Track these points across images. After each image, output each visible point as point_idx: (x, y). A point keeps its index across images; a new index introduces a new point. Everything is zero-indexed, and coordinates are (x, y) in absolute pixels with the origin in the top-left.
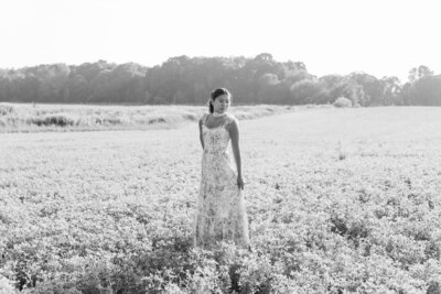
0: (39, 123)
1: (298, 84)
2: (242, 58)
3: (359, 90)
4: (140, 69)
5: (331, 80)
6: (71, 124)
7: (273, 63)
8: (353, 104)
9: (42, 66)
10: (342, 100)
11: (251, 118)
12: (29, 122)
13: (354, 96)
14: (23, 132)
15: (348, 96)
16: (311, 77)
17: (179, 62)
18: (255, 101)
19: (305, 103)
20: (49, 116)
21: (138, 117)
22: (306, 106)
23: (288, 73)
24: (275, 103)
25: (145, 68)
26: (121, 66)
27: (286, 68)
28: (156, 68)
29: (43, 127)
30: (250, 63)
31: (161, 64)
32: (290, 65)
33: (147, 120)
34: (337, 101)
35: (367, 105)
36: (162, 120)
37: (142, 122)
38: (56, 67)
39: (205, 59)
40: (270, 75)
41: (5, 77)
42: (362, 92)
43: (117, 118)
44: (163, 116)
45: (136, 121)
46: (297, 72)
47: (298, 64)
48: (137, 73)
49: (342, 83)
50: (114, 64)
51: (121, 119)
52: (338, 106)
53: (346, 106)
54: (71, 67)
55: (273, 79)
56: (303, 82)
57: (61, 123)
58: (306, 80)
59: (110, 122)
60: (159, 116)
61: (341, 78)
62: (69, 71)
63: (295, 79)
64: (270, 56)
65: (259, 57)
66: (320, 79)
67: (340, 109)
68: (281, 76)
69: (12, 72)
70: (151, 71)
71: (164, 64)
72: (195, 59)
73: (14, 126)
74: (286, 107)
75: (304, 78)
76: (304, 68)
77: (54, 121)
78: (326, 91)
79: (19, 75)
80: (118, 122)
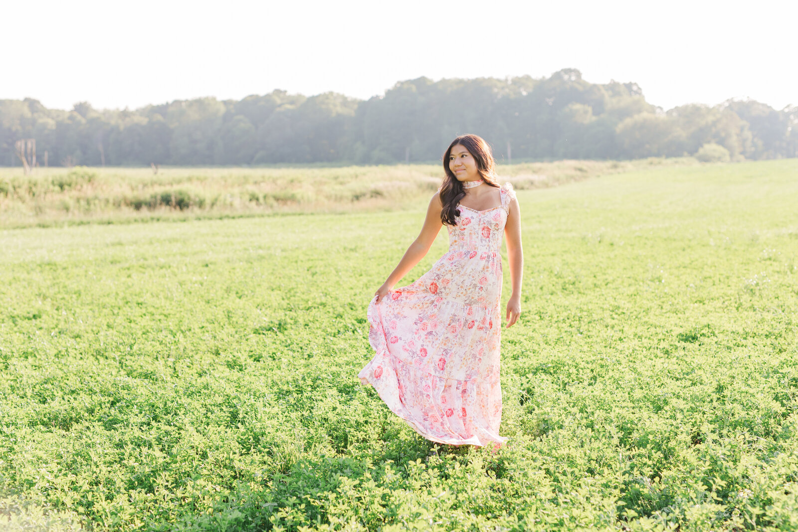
0: (138, 206)
1: (628, 121)
2: (528, 78)
3: (742, 129)
4: (345, 102)
5: (691, 113)
6: (201, 204)
7: (584, 84)
8: (732, 155)
9: (177, 102)
10: (711, 148)
11: (546, 185)
12: (117, 205)
13: (734, 141)
14: (102, 223)
15: (722, 142)
16: (652, 109)
17: (414, 88)
18: (551, 154)
19: (643, 156)
20: (159, 190)
21: (333, 188)
22: (644, 162)
23: (611, 102)
24: (587, 157)
25: (354, 101)
26: (312, 99)
27: (607, 95)
28: (374, 100)
29: (145, 212)
30: (541, 87)
31: (382, 94)
32: (613, 88)
33: (349, 194)
34: (701, 151)
35: (754, 157)
36: (377, 194)
37: (339, 199)
38: (200, 104)
39: (460, 82)
40: (577, 107)
41: (113, 122)
42: (748, 134)
43: (290, 191)
44: (380, 185)
45: (328, 197)
46: (626, 100)
47: (629, 86)
48: (339, 109)
49: (710, 119)
50: (300, 96)
51: (298, 192)
52: (705, 159)
53: (719, 159)
54: (226, 103)
55: (584, 114)
56: (637, 118)
57: (182, 204)
58: (645, 115)
59: (277, 199)
60: (372, 186)
61: (709, 110)
62: (223, 109)
63: (623, 113)
64: (578, 73)
65: (557, 76)
66: (669, 113)
67: (708, 165)
68: (598, 107)
69: (125, 114)
70: (363, 106)
71: (389, 93)
72: (443, 81)
73: (87, 211)
74: (609, 163)
75: (639, 111)
76: (639, 92)
77: (166, 200)
78: (681, 133)
79: (137, 119)
80: (292, 199)
